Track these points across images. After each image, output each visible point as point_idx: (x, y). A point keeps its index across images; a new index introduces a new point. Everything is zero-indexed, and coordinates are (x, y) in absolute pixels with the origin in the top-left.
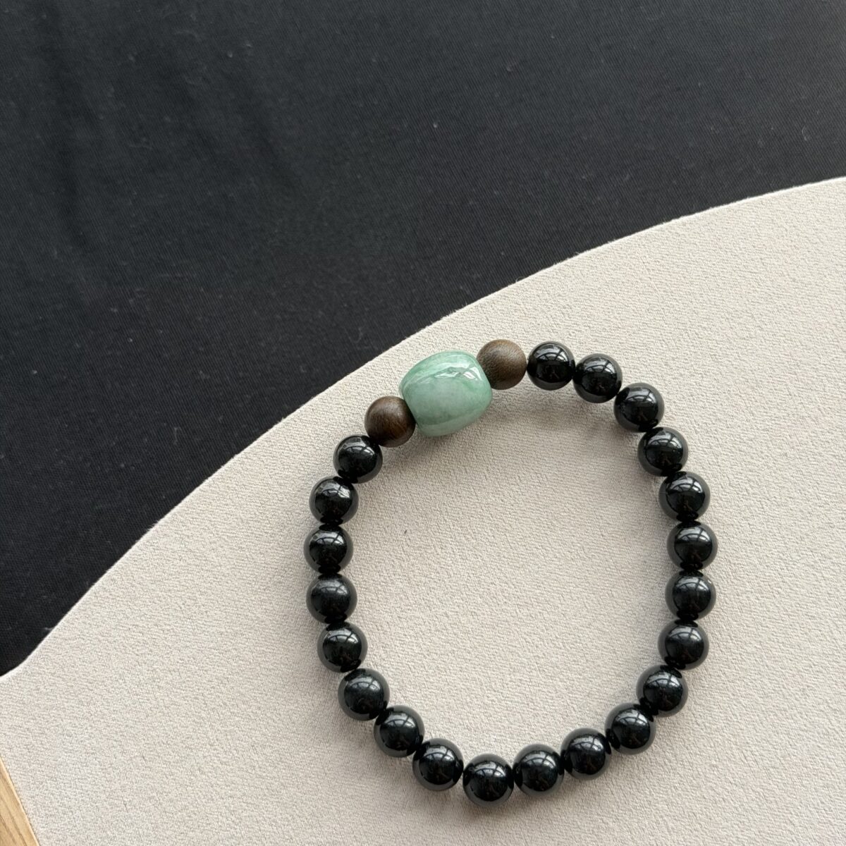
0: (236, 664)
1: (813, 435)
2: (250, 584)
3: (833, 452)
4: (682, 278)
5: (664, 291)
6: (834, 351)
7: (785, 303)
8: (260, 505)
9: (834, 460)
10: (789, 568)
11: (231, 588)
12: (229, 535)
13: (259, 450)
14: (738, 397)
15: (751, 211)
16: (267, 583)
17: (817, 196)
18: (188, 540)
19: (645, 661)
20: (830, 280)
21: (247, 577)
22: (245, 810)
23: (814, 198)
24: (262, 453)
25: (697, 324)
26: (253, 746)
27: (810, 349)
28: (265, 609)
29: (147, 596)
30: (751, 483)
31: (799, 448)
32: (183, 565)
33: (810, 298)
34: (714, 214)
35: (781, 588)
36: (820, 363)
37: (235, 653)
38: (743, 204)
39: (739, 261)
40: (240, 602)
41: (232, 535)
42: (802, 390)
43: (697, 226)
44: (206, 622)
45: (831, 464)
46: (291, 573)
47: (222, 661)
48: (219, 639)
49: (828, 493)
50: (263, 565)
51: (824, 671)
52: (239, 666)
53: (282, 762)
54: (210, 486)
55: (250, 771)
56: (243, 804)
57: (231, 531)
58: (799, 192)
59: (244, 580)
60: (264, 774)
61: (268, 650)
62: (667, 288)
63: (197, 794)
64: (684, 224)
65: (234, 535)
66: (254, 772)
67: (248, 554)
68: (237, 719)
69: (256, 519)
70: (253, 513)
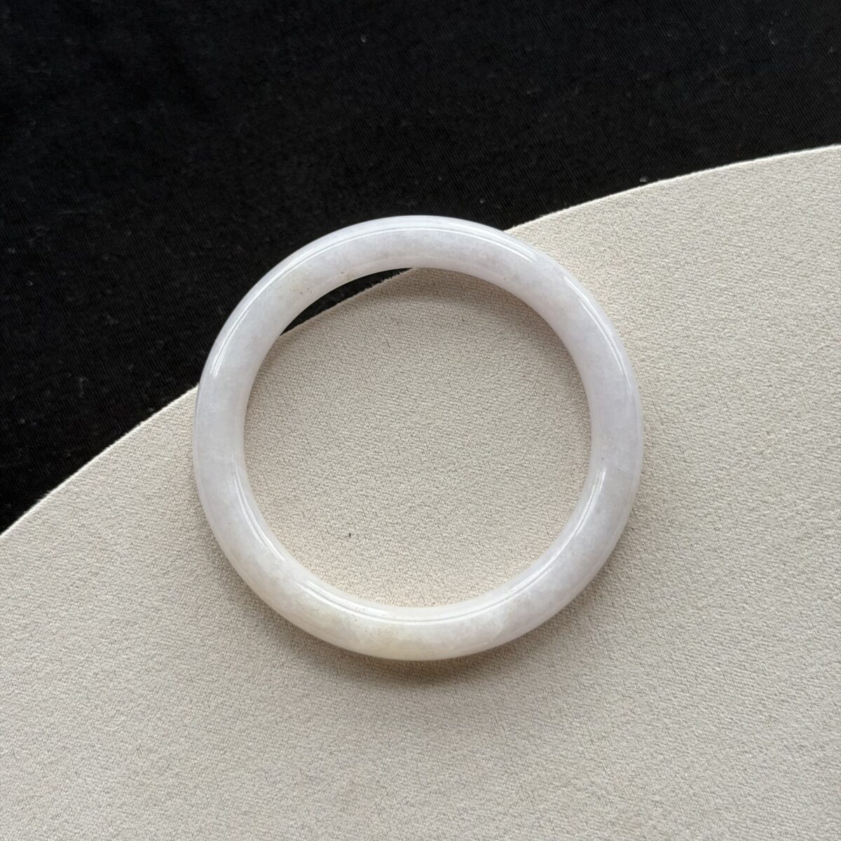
0: (125, 657)
1: (794, 432)
2: (148, 567)
3: (815, 452)
4: (656, 249)
5: (635, 262)
6: (823, 339)
7: (771, 282)
8: (164, 479)
9: (817, 462)
10: (757, 582)
11: (127, 571)
12: (128, 510)
13: (168, 418)
14: (711, 385)
15: (739, 177)
16: (168, 567)
17: (815, 163)
18: (82, 514)
19: (588, 677)
20: (824, 259)
21: (144, 558)
22: (124, 821)
23: (811, 165)
24: (172, 422)
25: (670, 301)
26: (137, 750)
27: (796, 336)
28: (162, 596)
29: (31, 574)
30: (721, 484)
31: (776, 446)
32: (75, 541)
33: (801, 278)
34: (698, 180)
35: (747, 604)
36: (807, 352)
37: (126, 643)
38: (730, 169)
39: (723, 232)
40: (136, 586)
41: (132, 511)
42: (784, 381)
43: (677, 191)
44: (96, 606)
45: (812, 467)
46: (195, 557)
47: (110, 652)
48: (109, 627)
49: (806, 500)
50: (166, 547)
51: (789, 700)
52: (128, 659)
53: (170, 769)
54: (111, 454)
55: (133, 777)
56: (123, 814)
57: (131, 506)
58: (794, 158)
59: (142, 561)
60: (149, 782)
61: (163, 642)
62: (639, 259)
63: (72, 799)
64: (663, 189)
65: (134, 511)
66: (137, 778)
67: (148, 533)
68: (123, 718)
69: (160, 495)
70: (157, 488)
